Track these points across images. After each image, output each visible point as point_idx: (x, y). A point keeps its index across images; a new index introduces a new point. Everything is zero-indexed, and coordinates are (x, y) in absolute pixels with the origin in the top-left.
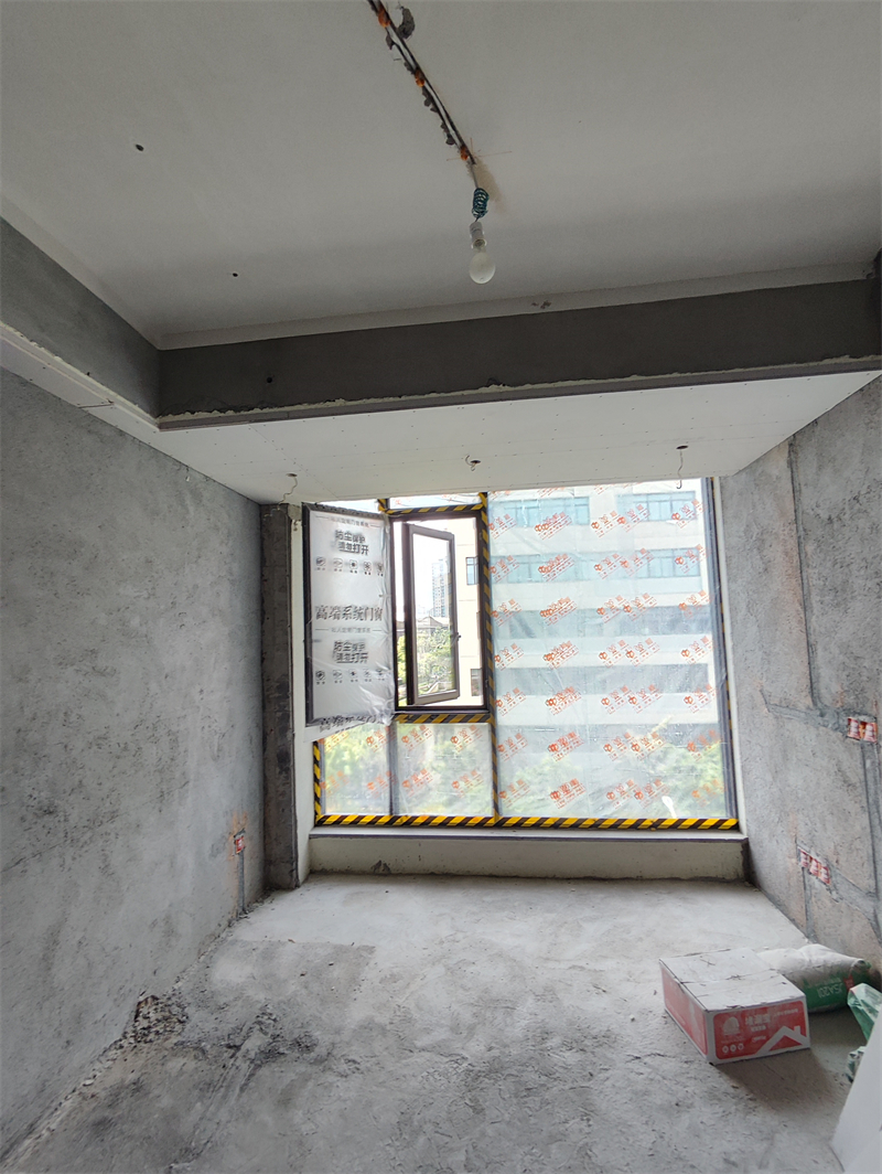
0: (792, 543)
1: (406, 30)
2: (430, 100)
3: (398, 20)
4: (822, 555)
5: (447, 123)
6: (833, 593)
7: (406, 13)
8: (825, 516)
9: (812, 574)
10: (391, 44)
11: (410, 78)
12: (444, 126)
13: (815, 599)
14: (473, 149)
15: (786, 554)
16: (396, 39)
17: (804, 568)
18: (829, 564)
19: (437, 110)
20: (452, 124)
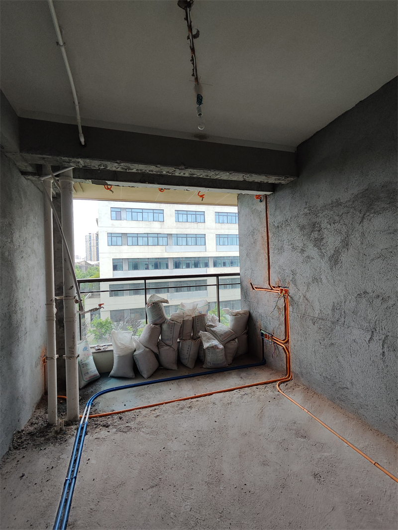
0: (265, 233)
1: (196, 36)
2: (192, 60)
3: (194, 32)
4: (275, 238)
5: (195, 69)
6: (277, 250)
7: (198, 32)
8: (276, 225)
9: (271, 244)
10: (188, 38)
11: (190, 50)
12: (193, 70)
13: (272, 252)
14: (200, 81)
15: (262, 237)
16: (191, 38)
18: (277, 241)
19: (193, 64)
20: (196, 69)
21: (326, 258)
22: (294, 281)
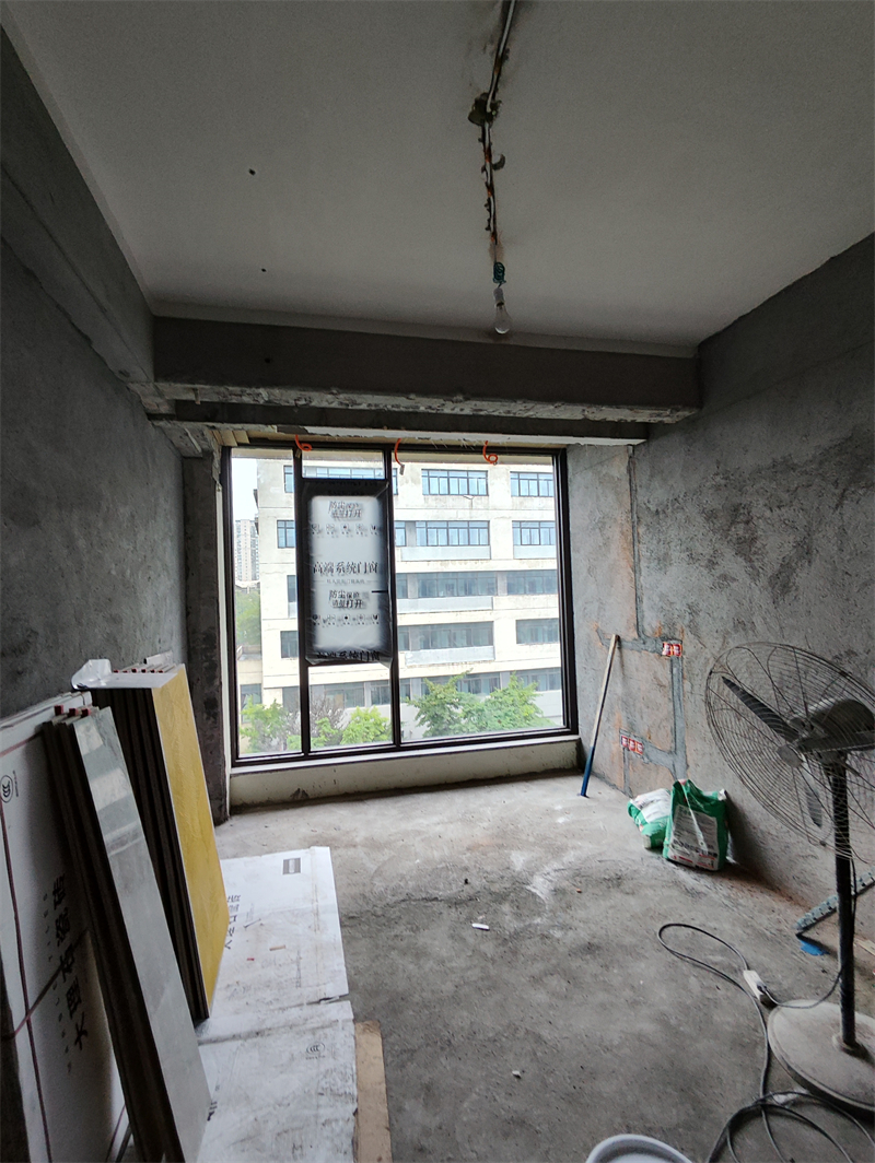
0: (628, 527)
1: (496, 167)
2: (489, 204)
3: (496, 160)
4: (650, 536)
6: (656, 561)
7: (503, 159)
8: (653, 508)
9: (643, 549)
10: (484, 169)
11: (485, 190)
12: (489, 220)
13: (643, 564)
14: (500, 237)
15: (622, 533)
16: (488, 168)
17: (636, 544)
18: (655, 542)
19: (490, 210)
20: (494, 220)
21: (763, 581)
22: (694, 629)
